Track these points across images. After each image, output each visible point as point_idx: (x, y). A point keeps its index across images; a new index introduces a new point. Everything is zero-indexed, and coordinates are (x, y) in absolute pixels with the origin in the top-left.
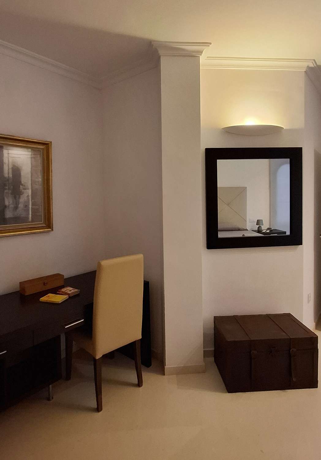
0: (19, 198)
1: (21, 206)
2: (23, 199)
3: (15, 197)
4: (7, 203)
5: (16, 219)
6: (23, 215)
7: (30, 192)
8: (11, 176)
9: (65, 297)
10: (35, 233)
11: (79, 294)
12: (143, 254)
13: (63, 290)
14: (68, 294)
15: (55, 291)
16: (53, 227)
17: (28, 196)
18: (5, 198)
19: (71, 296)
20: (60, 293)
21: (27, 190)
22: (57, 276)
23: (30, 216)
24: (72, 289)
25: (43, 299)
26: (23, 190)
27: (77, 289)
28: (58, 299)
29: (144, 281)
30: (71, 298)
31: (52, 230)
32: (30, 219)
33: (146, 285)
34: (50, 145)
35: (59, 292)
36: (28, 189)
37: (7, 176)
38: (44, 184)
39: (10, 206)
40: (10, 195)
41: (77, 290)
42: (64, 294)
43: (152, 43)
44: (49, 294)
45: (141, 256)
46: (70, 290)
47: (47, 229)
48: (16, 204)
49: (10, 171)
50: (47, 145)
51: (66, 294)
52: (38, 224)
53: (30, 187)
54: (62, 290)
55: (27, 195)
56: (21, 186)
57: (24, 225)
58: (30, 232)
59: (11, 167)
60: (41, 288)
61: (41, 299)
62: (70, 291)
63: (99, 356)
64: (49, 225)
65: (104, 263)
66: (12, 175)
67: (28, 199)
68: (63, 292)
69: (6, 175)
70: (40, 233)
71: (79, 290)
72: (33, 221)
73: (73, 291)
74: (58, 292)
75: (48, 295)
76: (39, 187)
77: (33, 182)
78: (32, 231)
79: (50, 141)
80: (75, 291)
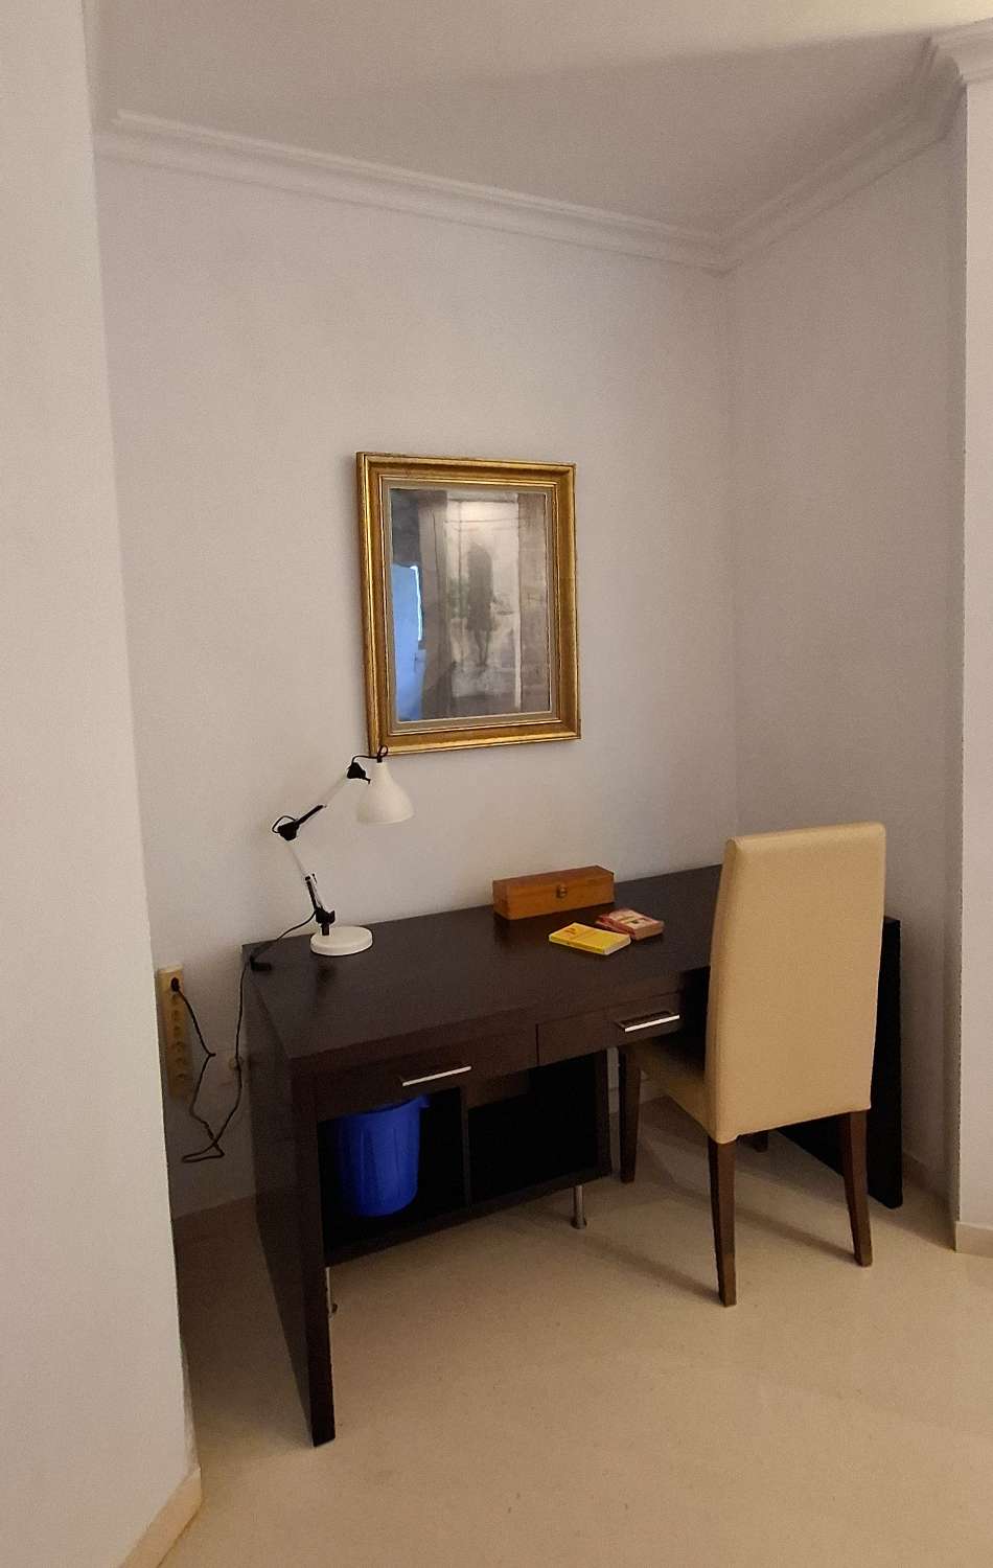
0: (488, 639)
1: (494, 661)
2: (497, 642)
3: (477, 637)
4: (457, 656)
5: (481, 701)
6: (499, 689)
7: (515, 621)
8: (466, 575)
9: (623, 939)
10: (532, 743)
11: (660, 934)
12: (884, 823)
13: (616, 917)
14: (631, 932)
15: (592, 916)
16: (579, 728)
17: (512, 633)
18: (452, 639)
19: (638, 937)
20: (606, 925)
21: (509, 616)
22: (595, 875)
23: (518, 690)
24: (640, 916)
25: (558, 936)
26: (498, 618)
27: (656, 919)
28: (603, 942)
29: (885, 918)
30: (640, 943)
31: (579, 736)
32: (518, 702)
33: (891, 930)
34: (571, 474)
35: (602, 920)
36: (511, 613)
37: (457, 577)
38: (554, 596)
39: (466, 663)
40: (464, 630)
41: (656, 922)
42: (617, 929)
43: (934, 41)
44: (575, 924)
45: (875, 832)
46: (633, 919)
47: (566, 731)
48: (481, 657)
49: (465, 561)
50: (561, 476)
51: (622, 929)
52: (537, 716)
53: (516, 609)
54: (611, 917)
55: (508, 630)
56: (492, 604)
57: (501, 718)
58: (516, 738)
59: (465, 549)
60: (547, 905)
61: (552, 935)
62: (635, 922)
63: (726, 1135)
64: (569, 720)
65: (748, 844)
66: (470, 573)
67: (512, 641)
68: (611, 922)
69: (455, 575)
70: (548, 742)
71: (662, 923)
72: (523, 708)
73: (643, 924)
74: (598, 922)
75: (570, 926)
76: (541, 607)
77: (525, 593)
78: (524, 738)
79: (570, 462)
80: (648, 923)
